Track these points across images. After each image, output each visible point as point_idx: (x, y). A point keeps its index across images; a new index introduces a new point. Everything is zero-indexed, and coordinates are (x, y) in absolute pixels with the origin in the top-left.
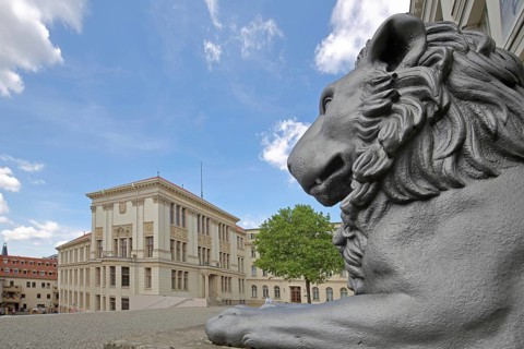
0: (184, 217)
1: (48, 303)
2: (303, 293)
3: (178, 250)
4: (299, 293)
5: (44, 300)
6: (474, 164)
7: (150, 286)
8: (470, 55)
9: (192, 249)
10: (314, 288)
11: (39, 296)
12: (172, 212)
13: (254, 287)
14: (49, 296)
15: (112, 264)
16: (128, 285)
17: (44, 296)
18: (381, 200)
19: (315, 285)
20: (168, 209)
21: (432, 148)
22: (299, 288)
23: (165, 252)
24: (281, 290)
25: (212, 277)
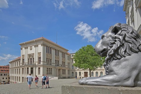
0: (51, 50)
1: (6, 81)
2: (88, 74)
3: (49, 61)
4: (87, 74)
5: (5, 80)
6: (128, 53)
7: (40, 73)
8: (129, 33)
9: (53, 61)
10: (92, 72)
11: (3, 78)
12: (47, 49)
13: (73, 73)
14: (6, 78)
15: (28, 67)
16: (33, 73)
17: (5, 78)
18: (112, 59)
19: (92, 71)
20: (46, 48)
21: (121, 50)
22: (87, 72)
23: (45, 62)
24: (81, 73)
25: (59, 70)
